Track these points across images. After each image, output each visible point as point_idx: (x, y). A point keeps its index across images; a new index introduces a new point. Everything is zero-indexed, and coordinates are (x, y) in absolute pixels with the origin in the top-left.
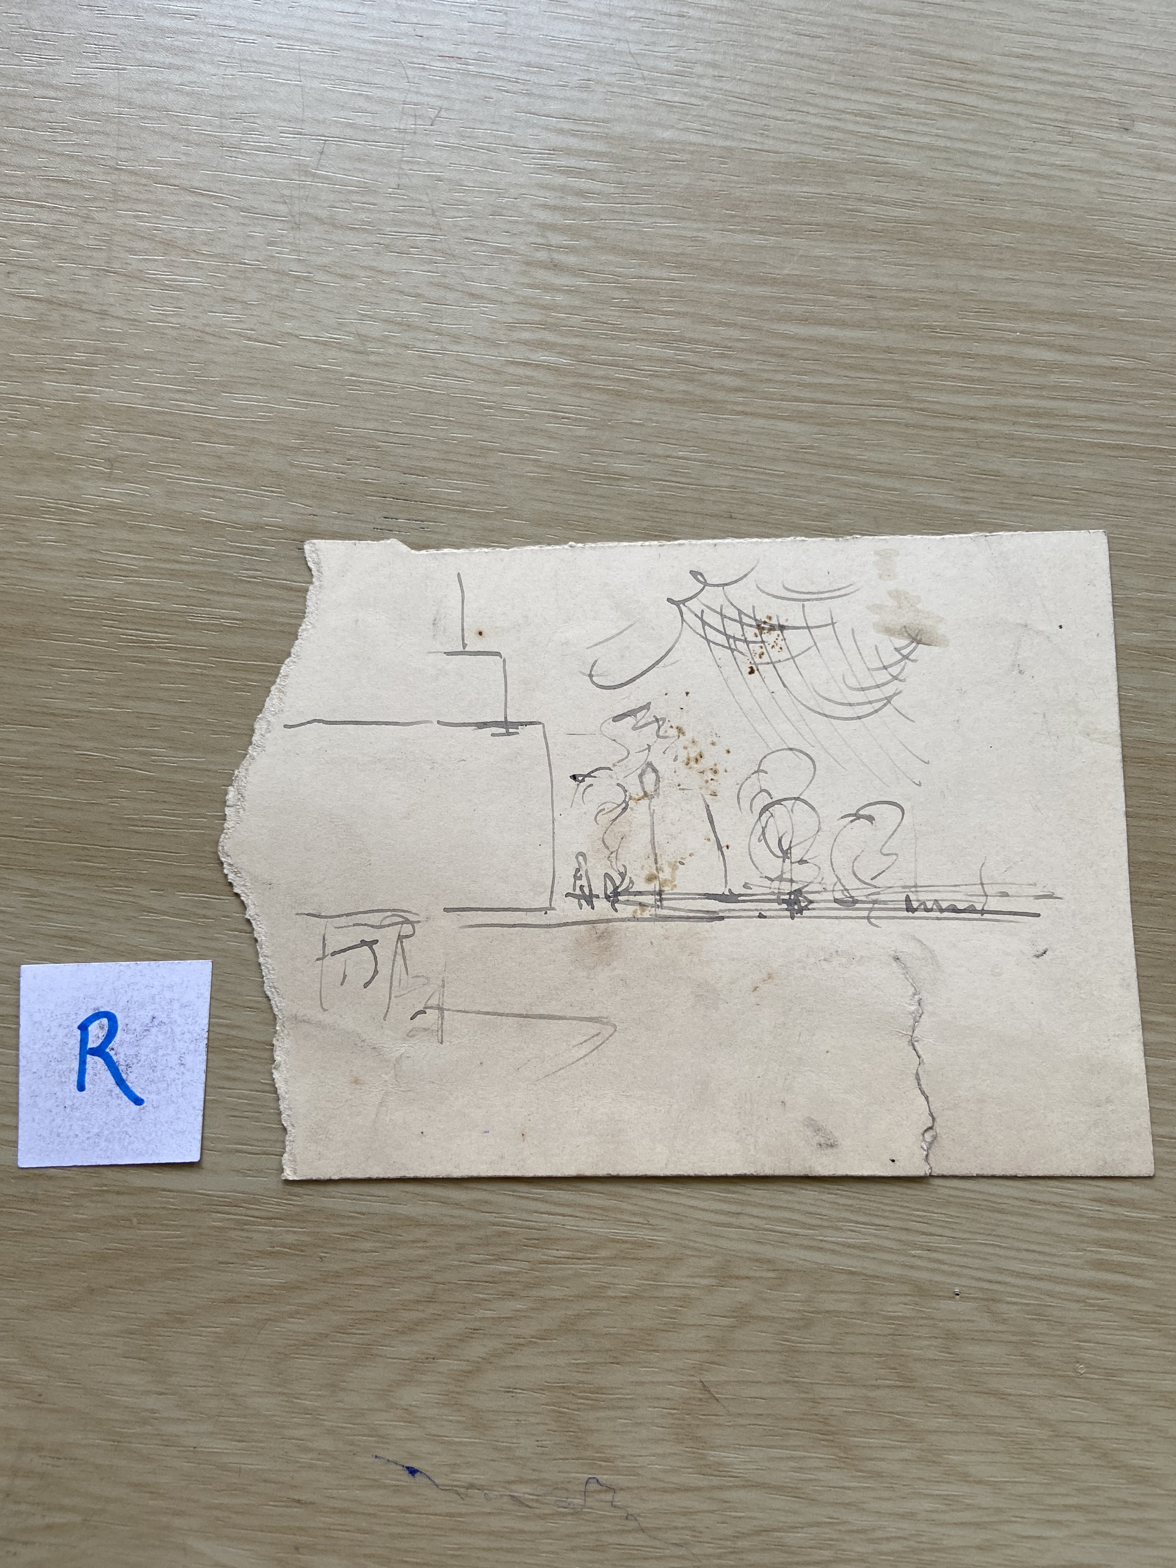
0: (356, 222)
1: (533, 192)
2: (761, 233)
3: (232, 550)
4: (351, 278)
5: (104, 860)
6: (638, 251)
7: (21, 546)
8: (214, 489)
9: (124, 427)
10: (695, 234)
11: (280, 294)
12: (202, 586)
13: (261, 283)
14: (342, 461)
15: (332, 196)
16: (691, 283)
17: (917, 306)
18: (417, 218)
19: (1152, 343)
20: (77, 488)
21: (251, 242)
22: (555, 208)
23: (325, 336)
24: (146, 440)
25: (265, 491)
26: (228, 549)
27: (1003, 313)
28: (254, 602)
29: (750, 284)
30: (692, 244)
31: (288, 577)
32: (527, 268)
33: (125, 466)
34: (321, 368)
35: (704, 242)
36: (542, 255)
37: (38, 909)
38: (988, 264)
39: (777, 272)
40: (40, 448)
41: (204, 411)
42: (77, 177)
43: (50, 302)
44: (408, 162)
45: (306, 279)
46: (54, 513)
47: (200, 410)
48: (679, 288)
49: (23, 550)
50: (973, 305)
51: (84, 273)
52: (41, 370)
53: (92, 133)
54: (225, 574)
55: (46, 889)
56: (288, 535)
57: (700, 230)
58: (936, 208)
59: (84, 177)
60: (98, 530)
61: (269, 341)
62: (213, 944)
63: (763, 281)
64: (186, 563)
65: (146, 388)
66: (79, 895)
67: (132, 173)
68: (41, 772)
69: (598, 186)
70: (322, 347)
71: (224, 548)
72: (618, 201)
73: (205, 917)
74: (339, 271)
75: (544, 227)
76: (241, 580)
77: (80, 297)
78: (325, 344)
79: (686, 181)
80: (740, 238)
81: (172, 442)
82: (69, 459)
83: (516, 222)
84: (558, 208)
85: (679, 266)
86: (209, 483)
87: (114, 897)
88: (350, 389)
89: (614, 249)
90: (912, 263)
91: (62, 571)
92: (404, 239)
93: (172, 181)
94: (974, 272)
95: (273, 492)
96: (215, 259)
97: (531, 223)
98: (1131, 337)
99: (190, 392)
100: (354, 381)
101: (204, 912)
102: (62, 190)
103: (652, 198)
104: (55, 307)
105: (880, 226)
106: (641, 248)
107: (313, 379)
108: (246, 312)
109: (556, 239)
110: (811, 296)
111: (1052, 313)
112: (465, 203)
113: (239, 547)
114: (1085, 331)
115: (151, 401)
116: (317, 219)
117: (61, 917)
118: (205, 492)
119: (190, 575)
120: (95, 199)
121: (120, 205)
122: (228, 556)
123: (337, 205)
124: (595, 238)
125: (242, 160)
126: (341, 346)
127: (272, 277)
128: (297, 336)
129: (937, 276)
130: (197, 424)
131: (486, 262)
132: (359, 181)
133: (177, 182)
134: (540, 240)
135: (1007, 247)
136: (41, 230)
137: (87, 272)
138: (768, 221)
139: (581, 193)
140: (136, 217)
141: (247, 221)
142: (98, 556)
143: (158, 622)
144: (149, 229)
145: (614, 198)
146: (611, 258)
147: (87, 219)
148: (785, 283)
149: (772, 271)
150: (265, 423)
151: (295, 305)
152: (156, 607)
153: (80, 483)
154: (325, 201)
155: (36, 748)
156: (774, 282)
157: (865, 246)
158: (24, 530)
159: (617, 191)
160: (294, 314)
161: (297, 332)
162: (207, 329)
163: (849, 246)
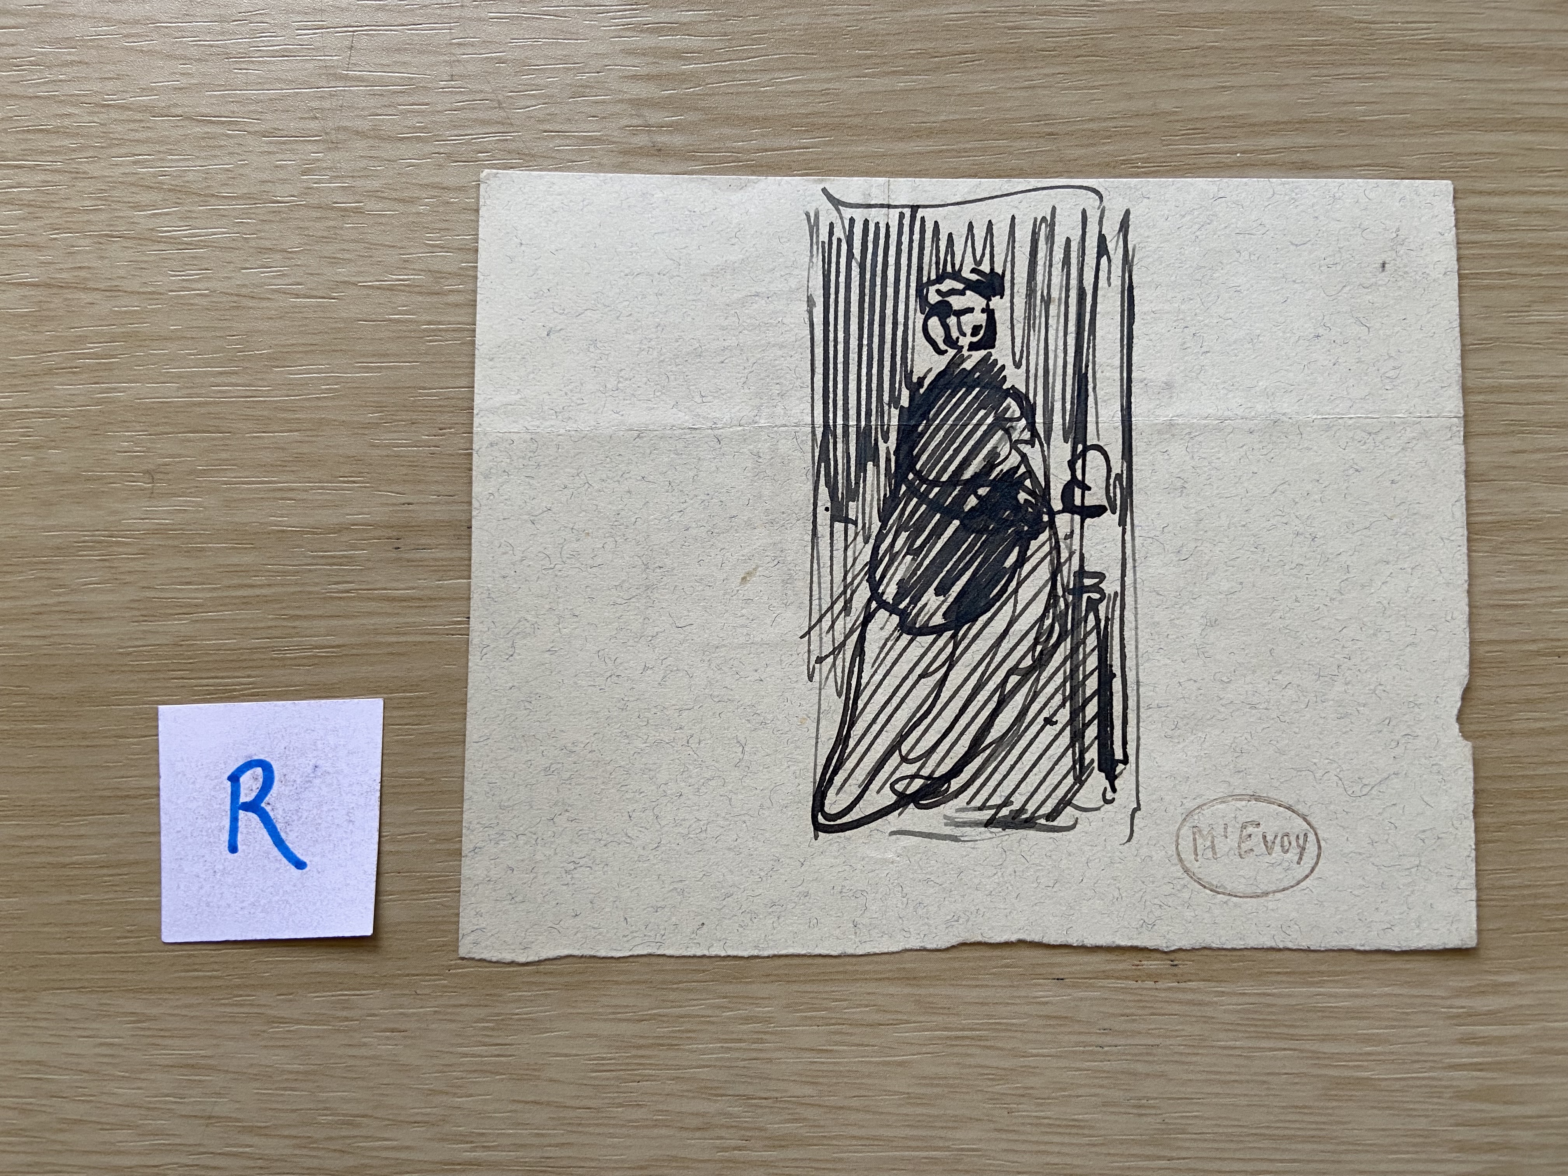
0: (405, 130)
1: (618, 62)
2: (906, 73)
3: (315, 562)
4: (412, 201)
5: (216, 967)
6: (757, 118)
7: (59, 595)
8: (281, 489)
9: (160, 429)
10: (826, 86)
11: (325, 234)
12: (283, 612)
13: (301, 224)
14: (434, 432)
15: (373, 102)
16: (829, 149)
17: (1109, 137)
18: (481, 115)
19: (1404, 144)
20: (115, 512)
21: (281, 174)
22: (649, 78)
23: (392, 279)
24: (189, 440)
25: (344, 482)
26: (310, 561)
27: (1216, 131)
28: (351, 622)
29: (901, 139)
30: (823, 99)
31: (389, 585)
32: (626, 159)
33: (170, 476)
34: (390, 320)
35: (837, 95)
36: (642, 140)
37: (149, 1036)
38: (1190, 72)
39: (933, 119)
40: (62, 469)
41: (255, 394)
42: (58, 122)
43: (48, 286)
44: (459, 44)
45: (358, 211)
46: (92, 548)
47: (249, 394)
48: (815, 156)
49: (61, 599)
50: (1178, 126)
51: (82, 242)
52: (49, 372)
53: (66, 64)
54: (310, 593)
55: (154, 1011)
56: (379, 533)
57: (829, 80)
58: (1117, 11)
59: (67, 122)
60: (148, 561)
61: (320, 294)
62: (363, 1051)
63: (917, 134)
64: (261, 586)
65: (180, 377)
66: (193, 1014)
67: (123, 107)
68: (125, 870)
69: (695, 42)
70: (388, 293)
71: (305, 561)
72: (726, 57)
73: (347, 1019)
74: (394, 195)
75: (637, 103)
76: (331, 598)
77: (83, 274)
78: (391, 289)
79: (804, 20)
80: (881, 84)
81: (222, 439)
82: (100, 478)
83: (603, 102)
84: (653, 76)
85: (811, 129)
86: (275, 482)
87: (236, 1010)
88: (430, 341)
89: (728, 120)
90: (1096, 83)
91: (111, 618)
92: (468, 143)
93: (174, 111)
94: (1174, 84)
95: (354, 482)
96: (242, 202)
97: (621, 101)
98: (1376, 141)
99: (235, 373)
100: (433, 330)
101: (345, 1013)
102: (42, 142)
103: (766, 49)
104: (55, 291)
105: (1051, 42)
106: (760, 113)
107: (382, 335)
108: (288, 263)
109: (655, 117)
110: (977, 144)
111: (1277, 123)
112: (538, 87)
113: (323, 557)
114: (1321, 141)
115: (189, 391)
116: (357, 133)
117: (177, 1042)
118: (271, 495)
119: (266, 600)
120: (82, 148)
121: (115, 151)
122: (310, 570)
123: (379, 111)
124: (703, 109)
125: (255, 73)
126: (411, 288)
127: (315, 214)
128: (355, 284)
129: (1130, 97)
130: (249, 412)
131: (574, 158)
132: (402, 78)
133: (179, 111)
134: (635, 122)
135: (1211, 47)
136: (24, 197)
137: (88, 241)
138: (912, 57)
139: (679, 55)
140: (135, 163)
141: (272, 148)
142: (152, 594)
143: (238, 665)
144: (155, 175)
145: (719, 54)
146: (726, 131)
147: (77, 175)
148: (945, 131)
149: (924, 120)
150: (332, 398)
151: (345, 246)
152: (233, 647)
153: (118, 506)
154: (363, 109)
155: (115, 841)
156: (930, 133)
157: (1035, 71)
158: (59, 575)
159: (721, 45)
160: (347, 256)
161: (354, 279)
162: (244, 291)
163: (1016, 73)
